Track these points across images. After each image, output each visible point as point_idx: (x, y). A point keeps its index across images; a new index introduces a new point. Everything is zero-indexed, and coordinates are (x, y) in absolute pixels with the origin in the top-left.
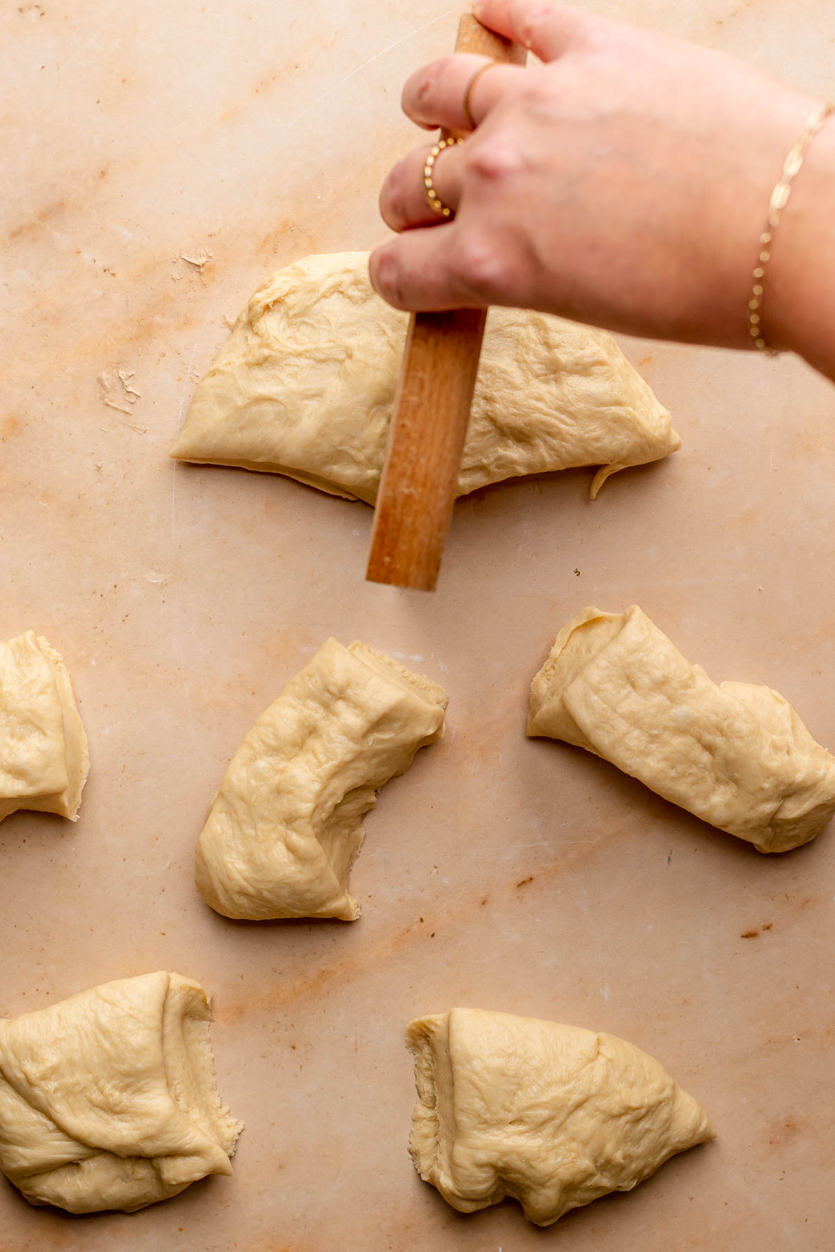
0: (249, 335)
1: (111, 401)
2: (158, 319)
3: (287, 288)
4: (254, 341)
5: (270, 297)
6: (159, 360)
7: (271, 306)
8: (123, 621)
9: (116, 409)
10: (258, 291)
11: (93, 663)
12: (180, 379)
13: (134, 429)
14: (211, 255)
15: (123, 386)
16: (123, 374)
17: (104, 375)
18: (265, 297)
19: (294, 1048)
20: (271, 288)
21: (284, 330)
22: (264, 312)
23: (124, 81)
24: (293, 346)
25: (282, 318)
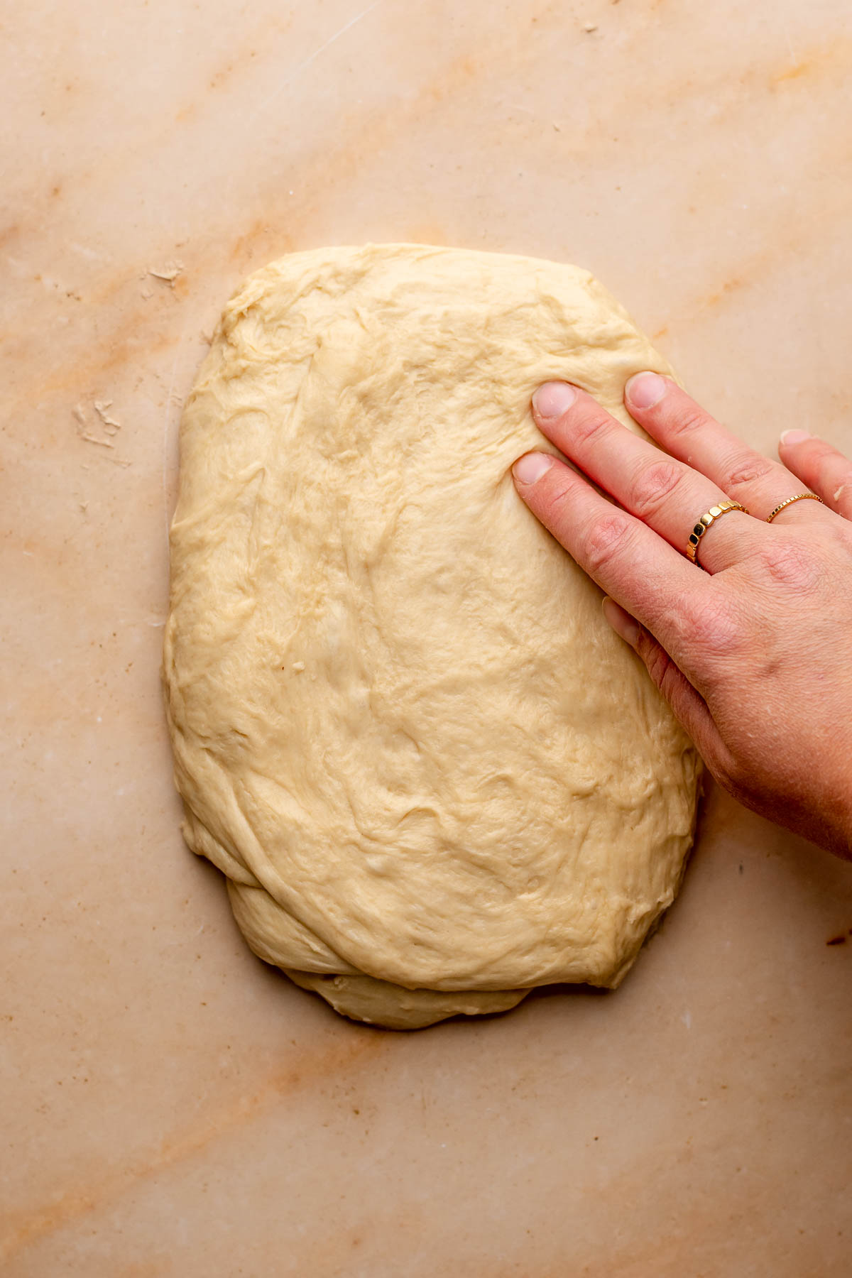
0: (224, 347)
1: (90, 435)
2: (131, 341)
3: (261, 291)
4: (228, 353)
5: (244, 303)
6: (137, 386)
7: (245, 313)
8: (127, 671)
9: (95, 443)
10: (232, 298)
11: (99, 719)
12: (161, 404)
13: (116, 463)
14: (181, 266)
15: (101, 418)
16: (99, 405)
17: (80, 408)
18: (238, 305)
19: (357, 1112)
20: (243, 294)
21: (260, 338)
22: (238, 320)
23: (68, 88)
24: (269, 353)
25: (258, 325)
